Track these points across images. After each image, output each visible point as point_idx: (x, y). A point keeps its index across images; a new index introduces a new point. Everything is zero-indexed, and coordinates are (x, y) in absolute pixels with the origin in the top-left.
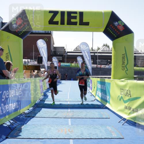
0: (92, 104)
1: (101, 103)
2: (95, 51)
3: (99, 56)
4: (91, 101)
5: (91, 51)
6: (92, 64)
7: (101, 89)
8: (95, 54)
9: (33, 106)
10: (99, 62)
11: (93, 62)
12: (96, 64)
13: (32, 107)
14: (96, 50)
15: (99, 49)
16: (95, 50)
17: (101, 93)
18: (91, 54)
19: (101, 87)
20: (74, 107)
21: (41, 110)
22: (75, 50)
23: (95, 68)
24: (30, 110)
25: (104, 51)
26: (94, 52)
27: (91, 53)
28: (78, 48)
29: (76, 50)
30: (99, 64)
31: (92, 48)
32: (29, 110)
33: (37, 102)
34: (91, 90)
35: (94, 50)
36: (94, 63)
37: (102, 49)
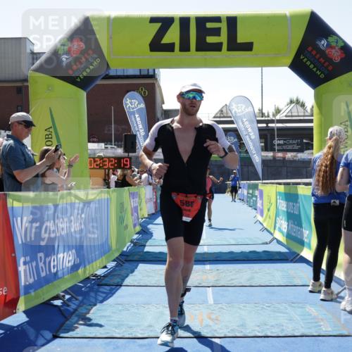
0: (265, 252)
1: (288, 249)
2: (268, 116)
3: (279, 129)
4: (263, 244)
5: (258, 119)
6: (262, 150)
7: (287, 212)
8: (270, 125)
9: (117, 258)
10: (279, 145)
11: (263, 144)
12: (273, 150)
13: (114, 261)
14: (271, 115)
15: (278, 111)
16: (268, 114)
17: (288, 222)
18: (260, 125)
19: (287, 207)
20: (219, 259)
21: (136, 268)
22: (218, 115)
23: (270, 160)
24: (109, 267)
25: (292, 116)
26: (266, 119)
27: (259, 122)
28: (224, 110)
29: (220, 117)
30: (279, 151)
31: (261, 111)
32: (105, 267)
33: (125, 249)
34: (262, 215)
35: (266, 115)
36: (266, 149)
37: (287, 111)
